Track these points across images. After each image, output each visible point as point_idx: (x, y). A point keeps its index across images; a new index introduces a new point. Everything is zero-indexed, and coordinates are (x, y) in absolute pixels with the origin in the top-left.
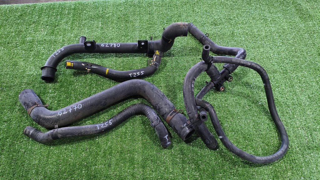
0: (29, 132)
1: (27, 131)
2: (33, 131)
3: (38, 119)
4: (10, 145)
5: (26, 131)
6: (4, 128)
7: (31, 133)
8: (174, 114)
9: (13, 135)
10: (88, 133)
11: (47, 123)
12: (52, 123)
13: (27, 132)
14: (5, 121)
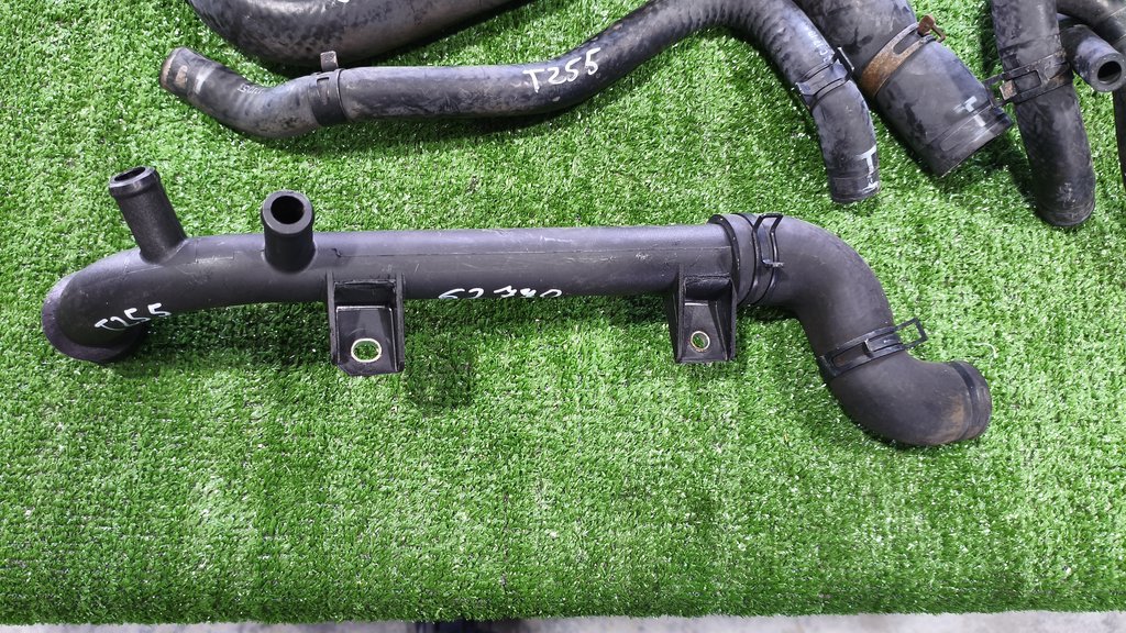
0: (191, 80)
1: (180, 75)
2: (209, 77)
3: (229, 14)
4: (98, 134)
5: (173, 73)
6: (59, 53)
7: (198, 88)
8: (916, 45)
9: (108, 90)
10: (487, 106)
11: (277, 36)
12: (304, 38)
13: (180, 79)
14: (56, 19)
